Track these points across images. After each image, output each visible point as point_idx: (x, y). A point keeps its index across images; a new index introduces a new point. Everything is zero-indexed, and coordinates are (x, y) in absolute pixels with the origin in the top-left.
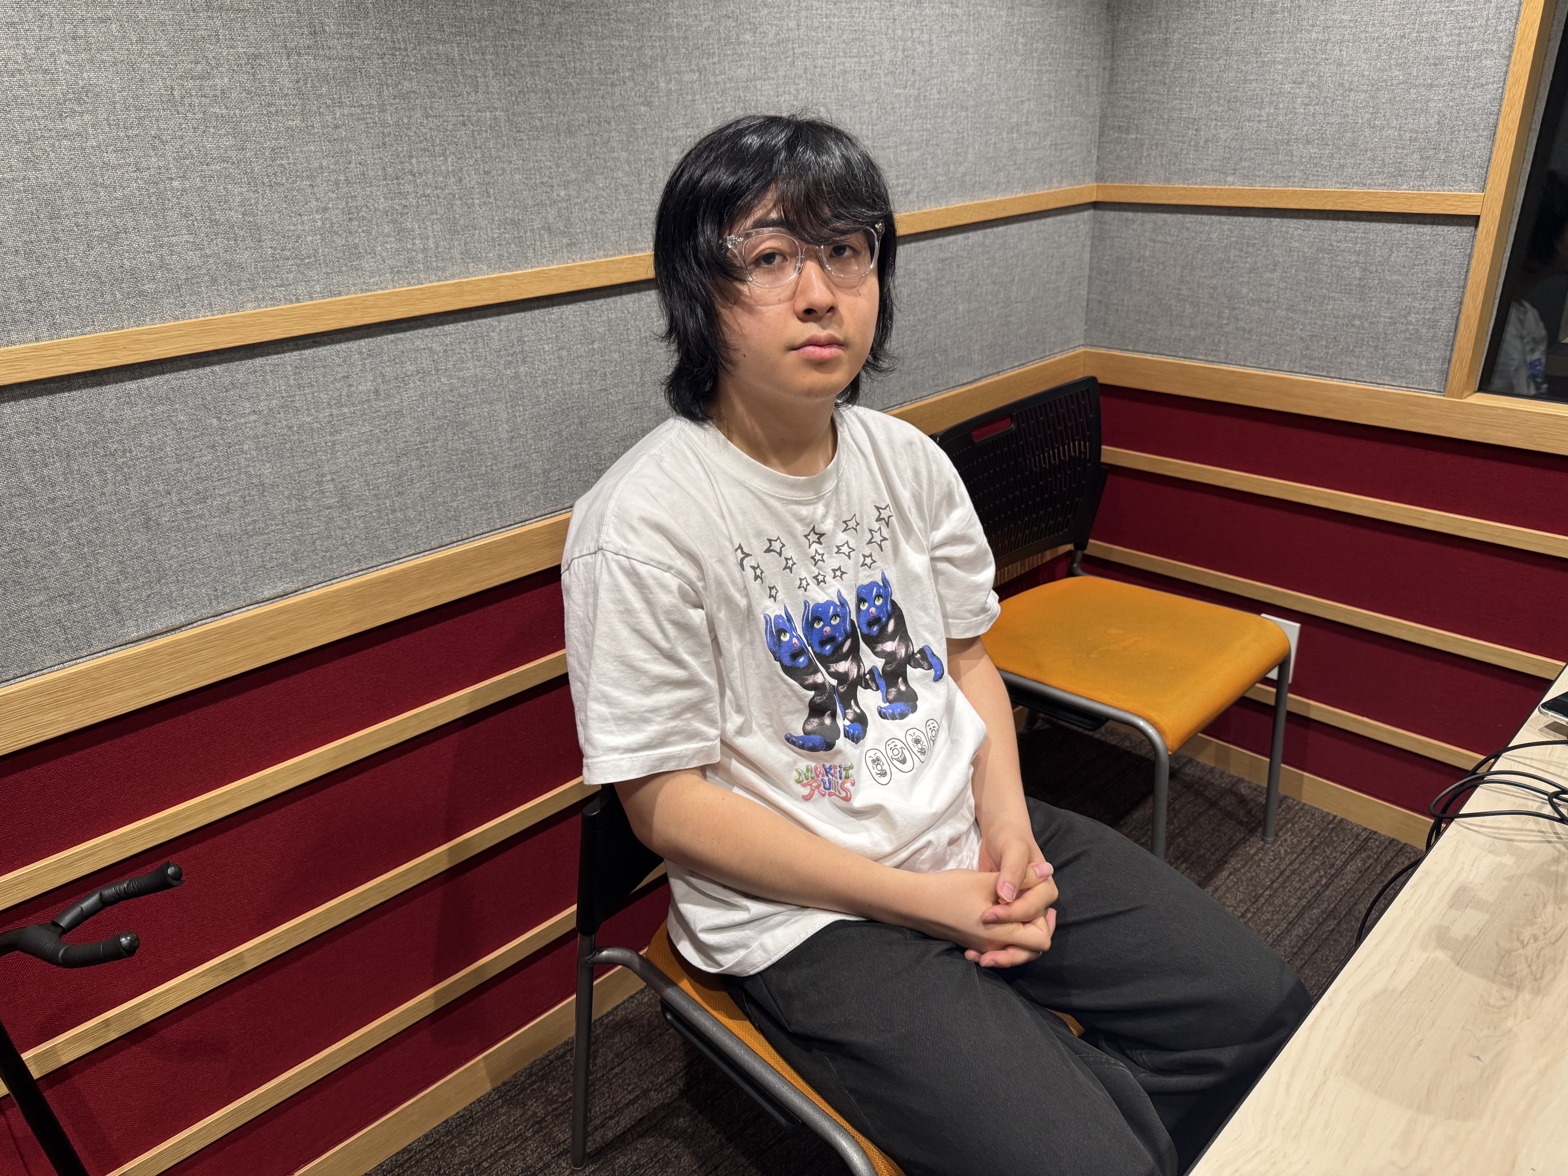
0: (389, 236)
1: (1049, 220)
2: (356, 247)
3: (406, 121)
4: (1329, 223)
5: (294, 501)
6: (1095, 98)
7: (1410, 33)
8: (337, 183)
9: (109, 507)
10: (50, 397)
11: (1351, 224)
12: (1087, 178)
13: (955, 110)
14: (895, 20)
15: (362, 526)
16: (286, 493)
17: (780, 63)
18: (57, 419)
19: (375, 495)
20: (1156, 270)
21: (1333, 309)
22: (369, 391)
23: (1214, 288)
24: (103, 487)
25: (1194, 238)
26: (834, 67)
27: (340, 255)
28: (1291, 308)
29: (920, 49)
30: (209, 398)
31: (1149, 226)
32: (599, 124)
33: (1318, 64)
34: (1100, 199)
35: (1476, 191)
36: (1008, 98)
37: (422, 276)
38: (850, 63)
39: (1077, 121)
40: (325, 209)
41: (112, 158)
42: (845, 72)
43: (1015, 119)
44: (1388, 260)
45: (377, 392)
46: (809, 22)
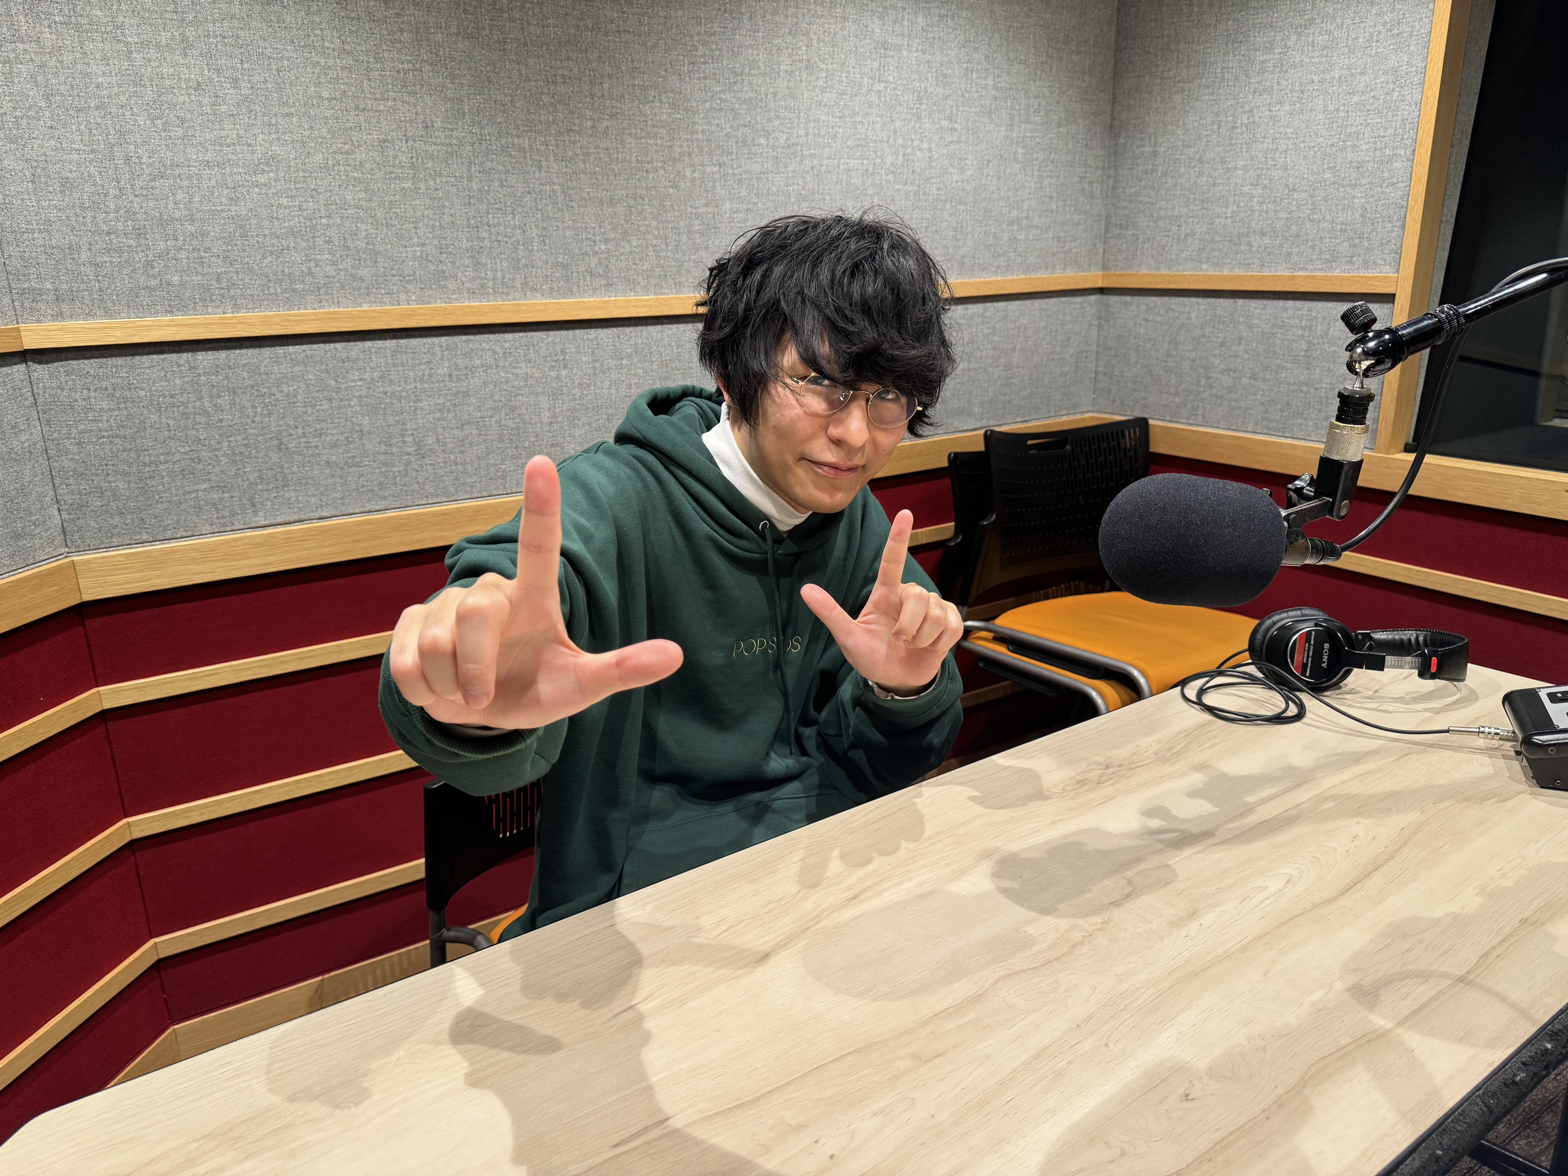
0: (468, 267)
1: (1053, 301)
2: (443, 272)
3: (486, 188)
4: (1281, 303)
5: (383, 446)
6: (1099, 201)
7: (1338, 142)
8: (433, 227)
9: (256, 431)
10: (228, 352)
11: (1298, 303)
12: (1093, 268)
13: (953, 204)
14: (895, 132)
15: (432, 471)
16: (378, 440)
17: (789, 161)
18: (230, 368)
19: (443, 451)
20: (1148, 346)
21: (1286, 377)
22: (445, 374)
23: (1194, 360)
24: (254, 417)
25: (1178, 318)
26: (838, 166)
27: (431, 276)
28: (1253, 377)
29: (919, 154)
30: (331, 365)
31: (1143, 307)
32: (635, 199)
33: (1269, 169)
34: (1105, 285)
35: (1393, 273)
36: (1008, 197)
37: (491, 297)
38: (852, 163)
39: (1081, 219)
40: (424, 244)
41: (284, 201)
42: (849, 170)
43: (1015, 214)
44: (1327, 333)
45: (450, 375)
46: (817, 131)
